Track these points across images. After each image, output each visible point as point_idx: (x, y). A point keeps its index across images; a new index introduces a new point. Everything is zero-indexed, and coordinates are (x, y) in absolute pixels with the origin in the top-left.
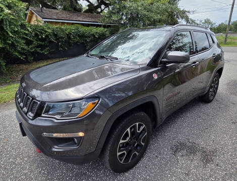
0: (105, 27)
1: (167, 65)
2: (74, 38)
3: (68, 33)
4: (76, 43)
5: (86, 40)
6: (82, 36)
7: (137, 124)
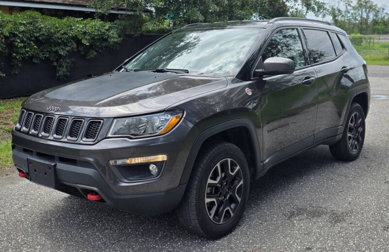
0: (102, 17)
1: (264, 79)
2: (25, 47)
3: (7, 34)
4: (28, 61)
5: (57, 52)
6: (45, 41)
7: (229, 160)
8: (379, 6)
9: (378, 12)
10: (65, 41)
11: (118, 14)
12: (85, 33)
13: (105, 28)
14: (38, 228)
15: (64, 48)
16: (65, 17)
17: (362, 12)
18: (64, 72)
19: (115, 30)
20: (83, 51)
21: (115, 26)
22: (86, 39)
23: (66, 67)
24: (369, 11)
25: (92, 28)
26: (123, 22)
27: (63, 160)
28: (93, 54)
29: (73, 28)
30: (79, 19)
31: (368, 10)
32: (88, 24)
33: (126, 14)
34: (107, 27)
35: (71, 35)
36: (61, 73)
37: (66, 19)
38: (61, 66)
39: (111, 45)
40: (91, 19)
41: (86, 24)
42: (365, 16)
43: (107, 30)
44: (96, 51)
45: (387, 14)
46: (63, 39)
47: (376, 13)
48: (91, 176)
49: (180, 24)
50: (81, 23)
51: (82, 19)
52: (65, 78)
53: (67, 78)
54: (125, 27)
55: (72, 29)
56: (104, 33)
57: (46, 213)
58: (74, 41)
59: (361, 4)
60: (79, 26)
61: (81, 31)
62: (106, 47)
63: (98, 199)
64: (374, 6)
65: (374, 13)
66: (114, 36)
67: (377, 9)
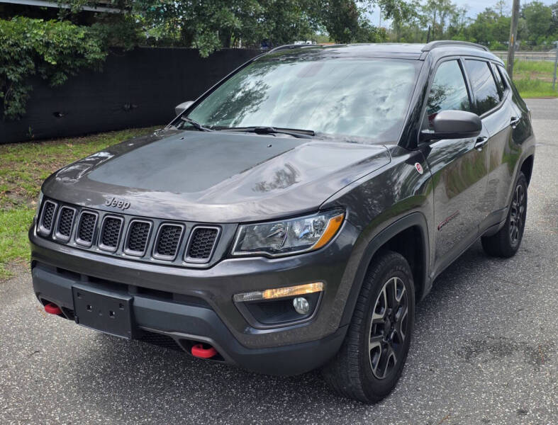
5: (4, 76)
7: (395, 279)
8: (460, 6)
9: (458, 15)
10: (17, 57)
11: (94, 12)
12: (47, 44)
13: (79, 36)
14: (78, 393)
15: (15, 69)
16: (12, 16)
17: (435, 15)
18: (16, 108)
19: (95, 40)
20: (46, 74)
21: (95, 33)
22: (51, 55)
23: (20, 100)
24: (444, 14)
25: (59, 36)
26: (107, 27)
27: (143, 292)
28: (61, 79)
29: (28, 35)
30: (36, 21)
31: (443, 12)
32: (52, 29)
33: (107, 13)
34: (82, 35)
35: (25, 47)
36: (11, 110)
37: (15, 19)
38: (11, 98)
39: (89, 64)
40: (55, 20)
41: (48, 29)
42: (439, 21)
43: (83, 39)
44: (65, 73)
45: (469, 18)
46: (12, 54)
47: (454, 18)
48: (201, 320)
49: (203, 32)
50: (40, 28)
51: (42, 20)
52: (19, 119)
53: (21, 117)
54: (110, 34)
55: (27, 37)
56: (78, 44)
57: (79, 363)
58: (30, 56)
59: (434, 3)
60: (38, 32)
61: (42, 41)
62: (80, 67)
63: (210, 356)
64: (452, 6)
65: (452, 18)
66: (94, 49)
67: (456, 11)
